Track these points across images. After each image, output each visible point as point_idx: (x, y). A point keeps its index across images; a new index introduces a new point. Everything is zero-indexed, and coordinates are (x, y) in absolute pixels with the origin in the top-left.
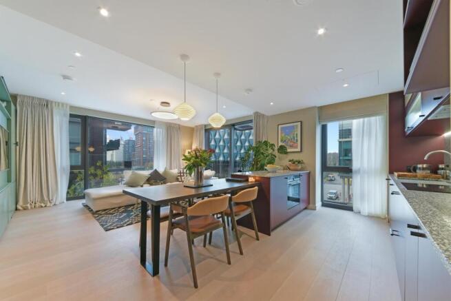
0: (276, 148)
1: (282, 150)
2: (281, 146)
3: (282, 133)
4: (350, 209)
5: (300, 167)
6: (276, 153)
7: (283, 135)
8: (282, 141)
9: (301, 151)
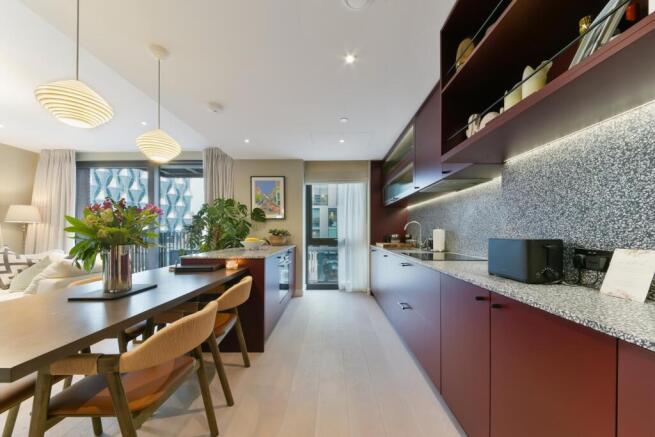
0: (249, 212)
1: (258, 215)
2: (257, 210)
3: (257, 190)
4: (335, 287)
5: (284, 241)
6: (248, 219)
7: (259, 193)
8: (257, 202)
9: (285, 218)
